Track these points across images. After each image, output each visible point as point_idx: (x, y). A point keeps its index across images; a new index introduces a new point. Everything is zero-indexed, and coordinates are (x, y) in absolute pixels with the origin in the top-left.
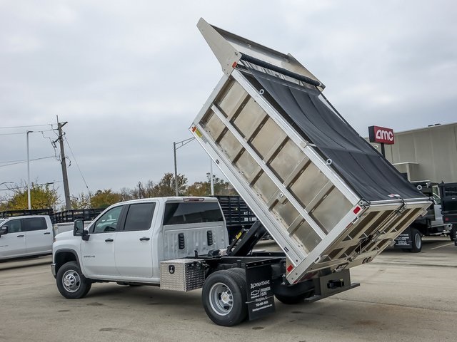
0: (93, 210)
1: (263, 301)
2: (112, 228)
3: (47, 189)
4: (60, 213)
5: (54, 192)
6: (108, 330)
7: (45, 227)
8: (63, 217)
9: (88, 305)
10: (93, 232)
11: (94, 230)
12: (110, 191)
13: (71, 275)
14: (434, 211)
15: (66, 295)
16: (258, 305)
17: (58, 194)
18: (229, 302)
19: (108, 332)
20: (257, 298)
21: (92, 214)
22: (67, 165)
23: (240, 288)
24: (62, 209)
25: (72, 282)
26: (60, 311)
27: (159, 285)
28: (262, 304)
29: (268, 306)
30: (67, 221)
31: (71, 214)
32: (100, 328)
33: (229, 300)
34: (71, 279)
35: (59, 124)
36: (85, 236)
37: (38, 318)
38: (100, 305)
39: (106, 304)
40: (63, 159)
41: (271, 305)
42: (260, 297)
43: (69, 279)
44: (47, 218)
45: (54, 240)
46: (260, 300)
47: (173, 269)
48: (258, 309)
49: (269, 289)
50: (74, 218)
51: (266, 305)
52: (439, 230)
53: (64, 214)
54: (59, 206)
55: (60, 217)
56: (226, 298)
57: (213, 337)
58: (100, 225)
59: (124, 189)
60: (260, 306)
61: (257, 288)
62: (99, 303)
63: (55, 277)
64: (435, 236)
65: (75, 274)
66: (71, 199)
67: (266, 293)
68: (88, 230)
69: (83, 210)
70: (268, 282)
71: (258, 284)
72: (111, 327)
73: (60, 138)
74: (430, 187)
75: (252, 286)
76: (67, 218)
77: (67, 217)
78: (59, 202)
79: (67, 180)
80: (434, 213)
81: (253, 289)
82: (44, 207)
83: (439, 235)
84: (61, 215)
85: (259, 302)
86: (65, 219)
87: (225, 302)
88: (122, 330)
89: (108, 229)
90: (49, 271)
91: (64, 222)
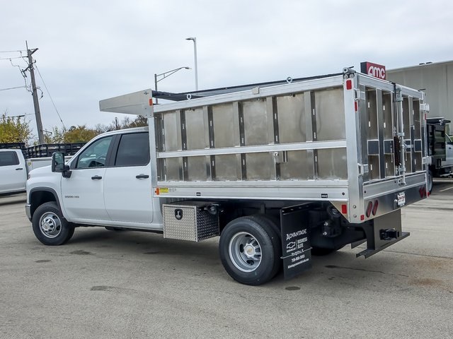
0: (70, 144)
1: (299, 255)
2: (99, 163)
3: (19, 122)
4: (33, 148)
5: (26, 126)
6: (101, 288)
7: (17, 163)
8: (37, 152)
9: (72, 253)
10: (76, 168)
11: (76, 165)
12: (84, 127)
13: (50, 218)
14: (445, 151)
15: (45, 241)
16: (294, 260)
17: (30, 128)
18: (255, 256)
19: (103, 292)
20: (294, 252)
21: (69, 149)
22: (39, 97)
23: (271, 238)
24: (35, 144)
25: (52, 226)
26: (38, 262)
27: (162, 232)
28: (298, 258)
29: (305, 261)
30: (41, 156)
31: (45, 148)
32: (91, 287)
33: (255, 253)
34: (50, 222)
35: (29, 51)
36: (66, 173)
37: (12, 270)
38: (87, 253)
39: (94, 253)
40: (35, 90)
41: (308, 260)
42: (296, 251)
43: (48, 222)
44: (19, 152)
45: (28, 177)
46: (296, 253)
47: (181, 214)
48: (293, 266)
49: (305, 239)
50: (49, 153)
51: (303, 259)
52: (446, 171)
53: (38, 149)
54: (32, 140)
55: (33, 152)
56: (250, 251)
57: (240, 301)
58: (83, 160)
59: (99, 125)
60: (296, 262)
61: (294, 239)
62: (86, 250)
63: (31, 220)
64: (443, 177)
65: (54, 217)
66: (44, 133)
67: (302, 245)
68: (69, 165)
69: (58, 145)
70: (304, 232)
71: (294, 235)
72: (105, 284)
73: (30, 66)
74: (443, 124)
75: (288, 237)
76: (41, 153)
77: (41, 151)
78: (31, 136)
79: (39, 112)
80: (445, 153)
81: (289, 241)
82: (15, 141)
83: (447, 177)
84: (34, 150)
85: (295, 257)
86: (38, 154)
87: (249, 256)
88: (119, 290)
89: (93, 164)
90: (22, 211)
91: (37, 157)
